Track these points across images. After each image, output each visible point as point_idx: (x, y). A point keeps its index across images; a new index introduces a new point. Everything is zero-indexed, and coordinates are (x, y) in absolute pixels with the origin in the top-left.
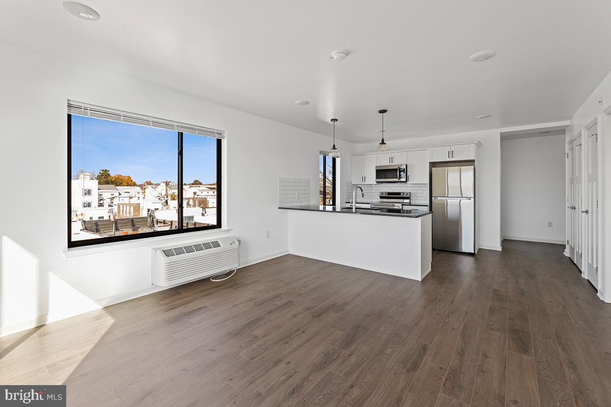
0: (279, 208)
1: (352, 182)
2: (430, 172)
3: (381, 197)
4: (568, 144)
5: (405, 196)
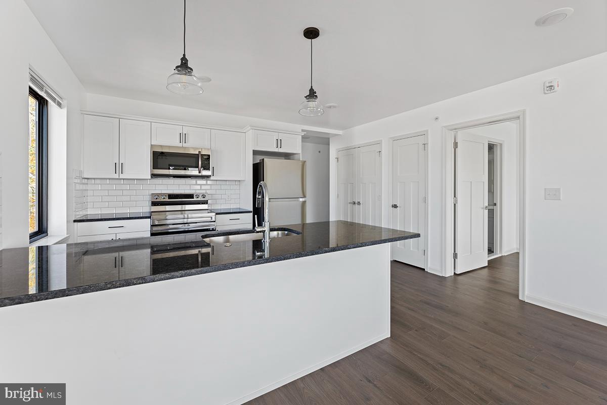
1: (81, 172)
2: (253, 164)
3: (154, 204)
4: (339, 151)
5: (200, 199)
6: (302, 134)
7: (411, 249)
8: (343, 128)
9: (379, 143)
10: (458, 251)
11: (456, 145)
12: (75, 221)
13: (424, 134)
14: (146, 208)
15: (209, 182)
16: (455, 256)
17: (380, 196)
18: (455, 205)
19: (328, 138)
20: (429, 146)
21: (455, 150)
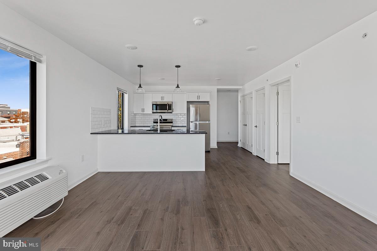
0: (91, 134)
1: (133, 112)
3: (154, 122)
4: (241, 97)
5: (170, 121)
6: (217, 90)
7: (261, 149)
8: (242, 85)
9: (252, 93)
11: (278, 93)
12: (131, 127)
13: (264, 89)
14: (152, 124)
15: (172, 115)
16: (278, 153)
17: (252, 121)
18: (278, 126)
19: (238, 91)
20: (266, 94)
21: (278, 96)
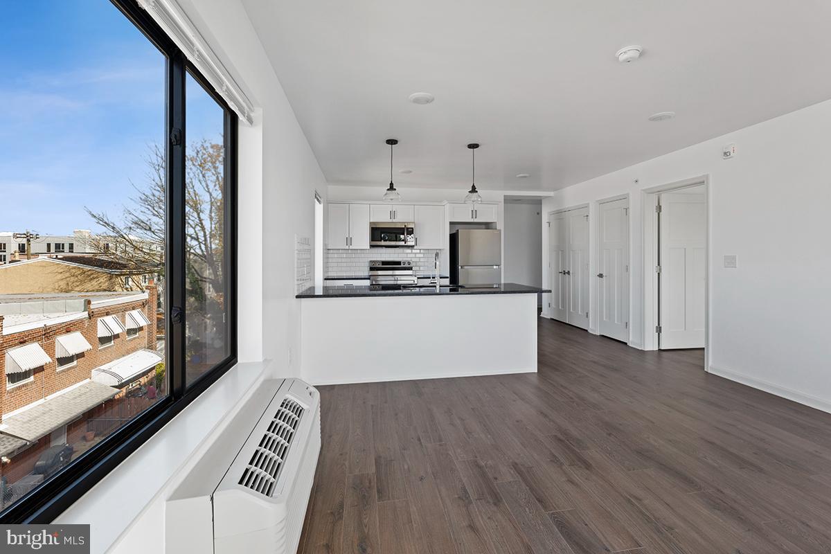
2: (450, 235)
3: (372, 269)
4: (551, 214)
5: (407, 265)
6: (505, 200)
7: (616, 322)
8: (555, 190)
9: (587, 206)
10: (662, 325)
11: (659, 208)
13: (625, 198)
14: (366, 273)
15: (414, 251)
16: (659, 330)
17: (588, 265)
18: (659, 274)
19: (541, 201)
20: (631, 211)
21: (659, 214)
